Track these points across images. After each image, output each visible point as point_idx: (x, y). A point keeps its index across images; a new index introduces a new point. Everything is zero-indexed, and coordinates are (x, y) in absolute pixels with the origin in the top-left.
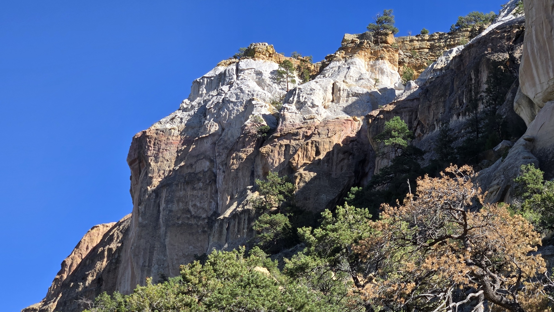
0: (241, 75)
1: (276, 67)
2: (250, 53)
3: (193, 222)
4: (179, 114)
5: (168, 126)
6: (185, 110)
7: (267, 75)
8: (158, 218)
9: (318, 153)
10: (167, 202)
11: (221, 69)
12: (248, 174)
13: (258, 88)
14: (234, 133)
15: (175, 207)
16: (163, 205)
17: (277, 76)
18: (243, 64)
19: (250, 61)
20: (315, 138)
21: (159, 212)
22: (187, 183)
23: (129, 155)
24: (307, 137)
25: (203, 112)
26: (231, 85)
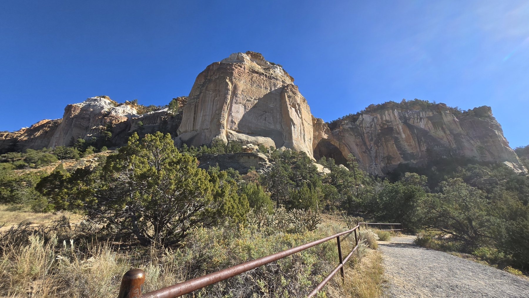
0: (101, 101)
1: (110, 102)
2: (104, 97)
3: (82, 127)
4: (82, 104)
5: (79, 105)
6: (84, 103)
7: (107, 103)
8: (72, 124)
9: (118, 122)
10: (75, 121)
11: (96, 98)
12: (100, 121)
13: (105, 105)
14: (98, 112)
15: (77, 123)
16: (74, 121)
17: (109, 104)
18: (102, 99)
19: (104, 99)
20: (118, 119)
21: (72, 123)
22: (82, 119)
23: (65, 108)
24: (116, 118)
25: (89, 105)
26: (98, 102)
